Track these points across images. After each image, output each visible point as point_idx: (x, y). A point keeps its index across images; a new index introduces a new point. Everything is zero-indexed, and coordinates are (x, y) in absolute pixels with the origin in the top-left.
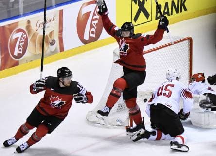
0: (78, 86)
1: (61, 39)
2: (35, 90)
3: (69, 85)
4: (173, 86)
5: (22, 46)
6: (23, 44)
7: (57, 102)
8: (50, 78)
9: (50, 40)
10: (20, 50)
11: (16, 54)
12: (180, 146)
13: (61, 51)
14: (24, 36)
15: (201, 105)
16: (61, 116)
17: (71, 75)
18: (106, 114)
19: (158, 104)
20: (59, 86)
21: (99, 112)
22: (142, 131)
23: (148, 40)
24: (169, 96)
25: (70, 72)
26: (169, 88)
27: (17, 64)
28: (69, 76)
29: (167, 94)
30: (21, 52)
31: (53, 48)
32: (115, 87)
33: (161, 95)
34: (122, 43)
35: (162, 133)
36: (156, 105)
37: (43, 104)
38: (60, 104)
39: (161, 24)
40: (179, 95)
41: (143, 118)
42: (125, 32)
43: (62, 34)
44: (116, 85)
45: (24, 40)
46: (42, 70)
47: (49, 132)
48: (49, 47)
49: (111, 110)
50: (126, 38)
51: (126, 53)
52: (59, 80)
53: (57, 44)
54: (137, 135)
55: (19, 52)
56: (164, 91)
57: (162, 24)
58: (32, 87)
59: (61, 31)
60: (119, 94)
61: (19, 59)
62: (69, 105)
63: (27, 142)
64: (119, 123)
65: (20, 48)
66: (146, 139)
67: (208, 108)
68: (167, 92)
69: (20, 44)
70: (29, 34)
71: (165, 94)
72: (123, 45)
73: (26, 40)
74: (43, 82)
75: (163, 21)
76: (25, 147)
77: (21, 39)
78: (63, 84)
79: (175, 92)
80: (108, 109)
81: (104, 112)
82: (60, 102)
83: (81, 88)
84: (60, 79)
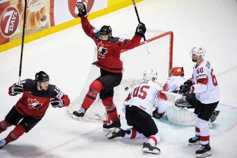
0: (55, 90)
1: (52, 14)
2: (13, 94)
3: (46, 89)
4: (148, 87)
5: (12, 24)
6: (14, 21)
7: (34, 104)
8: (28, 81)
9: (41, 16)
10: (11, 28)
11: (6, 31)
12: (151, 148)
13: (52, 26)
14: (15, 14)
15: (176, 105)
16: (38, 116)
17: (48, 80)
18: (82, 115)
19: (132, 106)
20: (37, 89)
21: (75, 113)
22: (117, 130)
23: (126, 46)
24: (143, 98)
25: (47, 77)
26: (144, 89)
27: (8, 41)
28: (46, 81)
29: (142, 95)
30: (12, 30)
31: (43, 24)
32: (91, 89)
33: (137, 96)
34: (100, 46)
35: (137, 132)
36: (130, 106)
37: (21, 104)
38: (38, 106)
39: (138, 31)
40: (154, 97)
41: (119, 115)
42: (103, 36)
43: (53, 10)
44: (92, 88)
45: (15, 18)
46: (20, 75)
47: (27, 131)
48: (39, 23)
49: (87, 111)
50: (104, 42)
51: (103, 56)
52: (36, 84)
53: (48, 20)
54: (113, 133)
55: (10, 30)
56: (139, 93)
57: (140, 31)
58: (10, 89)
59: (52, 7)
60: (94, 96)
61: (10, 36)
62: (46, 106)
63: (5, 139)
64: (97, 117)
65: (11, 26)
66: (121, 137)
67: (183, 107)
68: (142, 94)
69: (11, 22)
70: (20, 12)
71: (139, 96)
72: (101, 48)
73: (17, 17)
74: (21, 87)
75: (140, 28)
76: (3, 144)
77: (12, 17)
78: (41, 88)
79: (150, 93)
80: (84, 110)
81: (80, 113)
82: (37, 104)
83: (58, 92)
84: (38, 83)
